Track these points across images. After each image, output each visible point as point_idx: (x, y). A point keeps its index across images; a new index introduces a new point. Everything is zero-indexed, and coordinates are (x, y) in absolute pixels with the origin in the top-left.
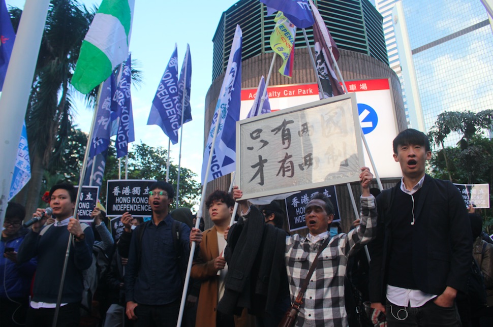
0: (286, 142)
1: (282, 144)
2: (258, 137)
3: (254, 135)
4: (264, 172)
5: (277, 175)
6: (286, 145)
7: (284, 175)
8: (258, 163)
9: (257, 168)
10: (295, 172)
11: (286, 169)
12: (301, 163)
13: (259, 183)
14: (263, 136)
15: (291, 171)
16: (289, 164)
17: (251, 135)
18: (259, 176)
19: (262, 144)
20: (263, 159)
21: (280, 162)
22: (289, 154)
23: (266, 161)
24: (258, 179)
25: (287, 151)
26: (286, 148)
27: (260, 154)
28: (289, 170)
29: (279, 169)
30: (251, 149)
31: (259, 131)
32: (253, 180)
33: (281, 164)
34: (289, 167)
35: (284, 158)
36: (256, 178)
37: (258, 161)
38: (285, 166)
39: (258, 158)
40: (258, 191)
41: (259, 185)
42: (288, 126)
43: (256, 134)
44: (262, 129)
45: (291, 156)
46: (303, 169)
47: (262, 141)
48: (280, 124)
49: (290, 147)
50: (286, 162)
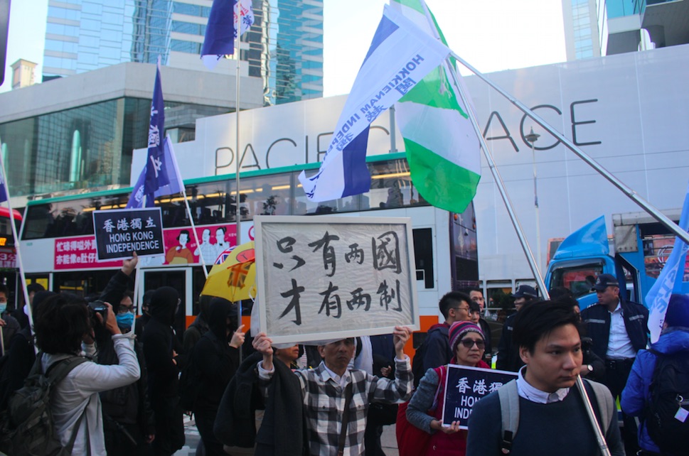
0: (330, 265)
1: (324, 268)
2: (289, 250)
3: (284, 245)
4: (301, 305)
5: (319, 312)
6: (330, 271)
7: (328, 314)
8: (291, 291)
9: (290, 299)
10: (342, 311)
11: (330, 306)
12: (349, 300)
13: (294, 322)
14: (298, 250)
15: (337, 309)
16: (334, 299)
17: (279, 243)
18: (293, 310)
19: (296, 262)
20: (298, 285)
21: (322, 294)
22: (334, 285)
23: (302, 289)
24: (292, 314)
25: (331, 279)
26: (330, 276)
27: (294, 278)
28: (334, 308)
29: (321, 304)
30: (280, 266)
31: (291, 241)
32: (286, 316)
33: (323, 297)
34: (334, 303)
35: (327, 289)
36: (289, 313)
37: (291, 287)
38: (330, 300)
39: (291, 282)
40: (294, 333)
41: (295, 324)
42: (332, 243)
43: (286, 243)
44: (295, 238)
45: (336, 288)
46: (351, 308)
47: (295, 257)
48: (321, 237)
49: (335, 275)
50: (331, 296)
